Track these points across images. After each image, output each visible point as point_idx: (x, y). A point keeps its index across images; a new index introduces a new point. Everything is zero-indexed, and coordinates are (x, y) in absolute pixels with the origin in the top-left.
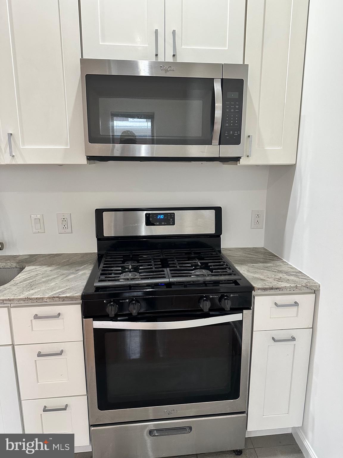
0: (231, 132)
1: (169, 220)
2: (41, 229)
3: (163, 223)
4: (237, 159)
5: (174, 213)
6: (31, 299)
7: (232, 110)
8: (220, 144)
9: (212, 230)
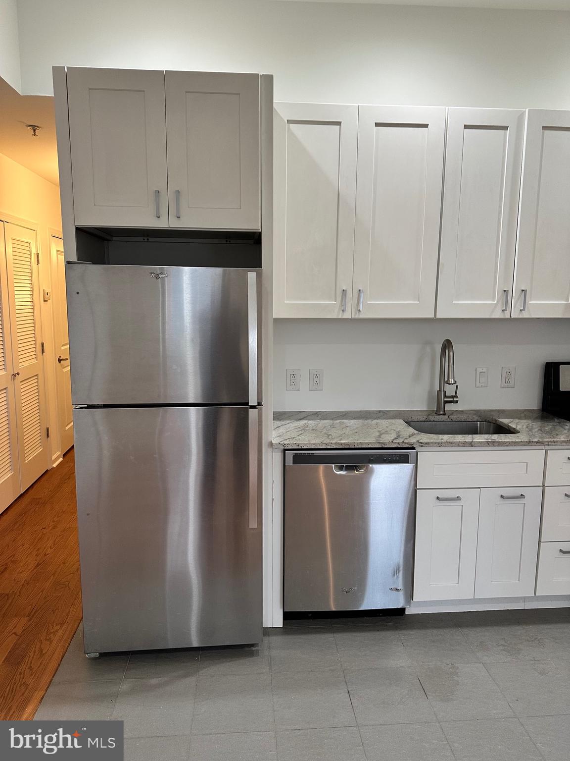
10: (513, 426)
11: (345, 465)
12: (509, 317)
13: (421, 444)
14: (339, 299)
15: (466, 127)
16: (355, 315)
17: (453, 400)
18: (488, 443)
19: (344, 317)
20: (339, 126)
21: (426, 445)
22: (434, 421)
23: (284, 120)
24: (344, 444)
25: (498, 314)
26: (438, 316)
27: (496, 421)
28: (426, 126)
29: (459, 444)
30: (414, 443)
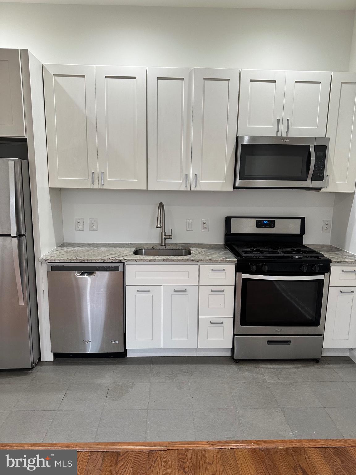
0: (318, 174)
1: (271, 224)
2: (191, 228)
3: (267, 226)
4: (320, 189)
5: (274, 220)
6: (212, 260)
7: (320, 162)
8: (311, 180)
9: (298, 232)
10: (193, 251)
11: (82, 271)
12: (190, 190)
13: (126, 260)
14: (91, 177)
15: (159, 78)
16: (100, 187)
17: (170, 237)
18: (164, 260)
19: (94, 188)
20: (84, 78)
21: (129, 261)
22: (157, 249)
23: (51, 74)
24: (81, 259)
25: (183, 188)
26: (150, 188)
27: (189, 249)
28: (135, 78)
29: (147, 261)
30: (122, 259)
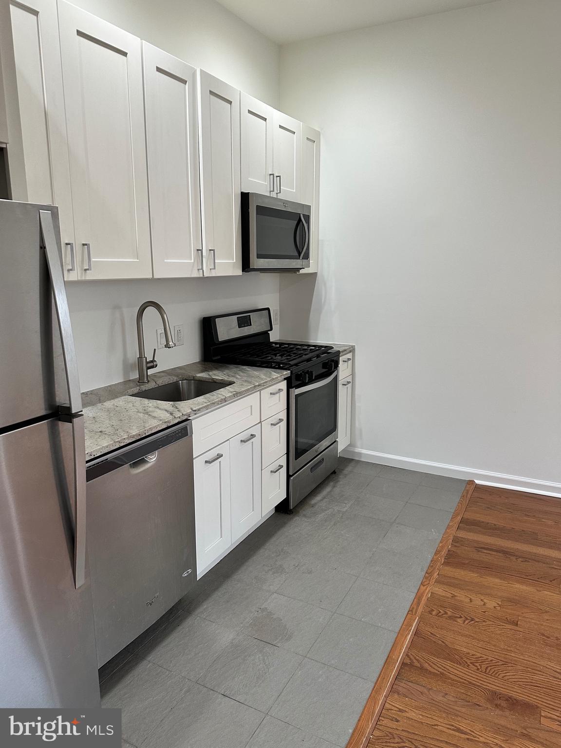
1: (248, 321)
5: (250, 316)
8: (302, 259)
9: (266, 328)
10: (226, 378)
12: (202, 276)
15: (158, 70)
16: (81, 277)
17: (152, 364)
18: (234, 396)
20: (36, 17)
21: (199, 412)
26: (155, 277)
27: (194, 377)
28: (125, 54)
29: (218, 403)
30: (190, 412)
